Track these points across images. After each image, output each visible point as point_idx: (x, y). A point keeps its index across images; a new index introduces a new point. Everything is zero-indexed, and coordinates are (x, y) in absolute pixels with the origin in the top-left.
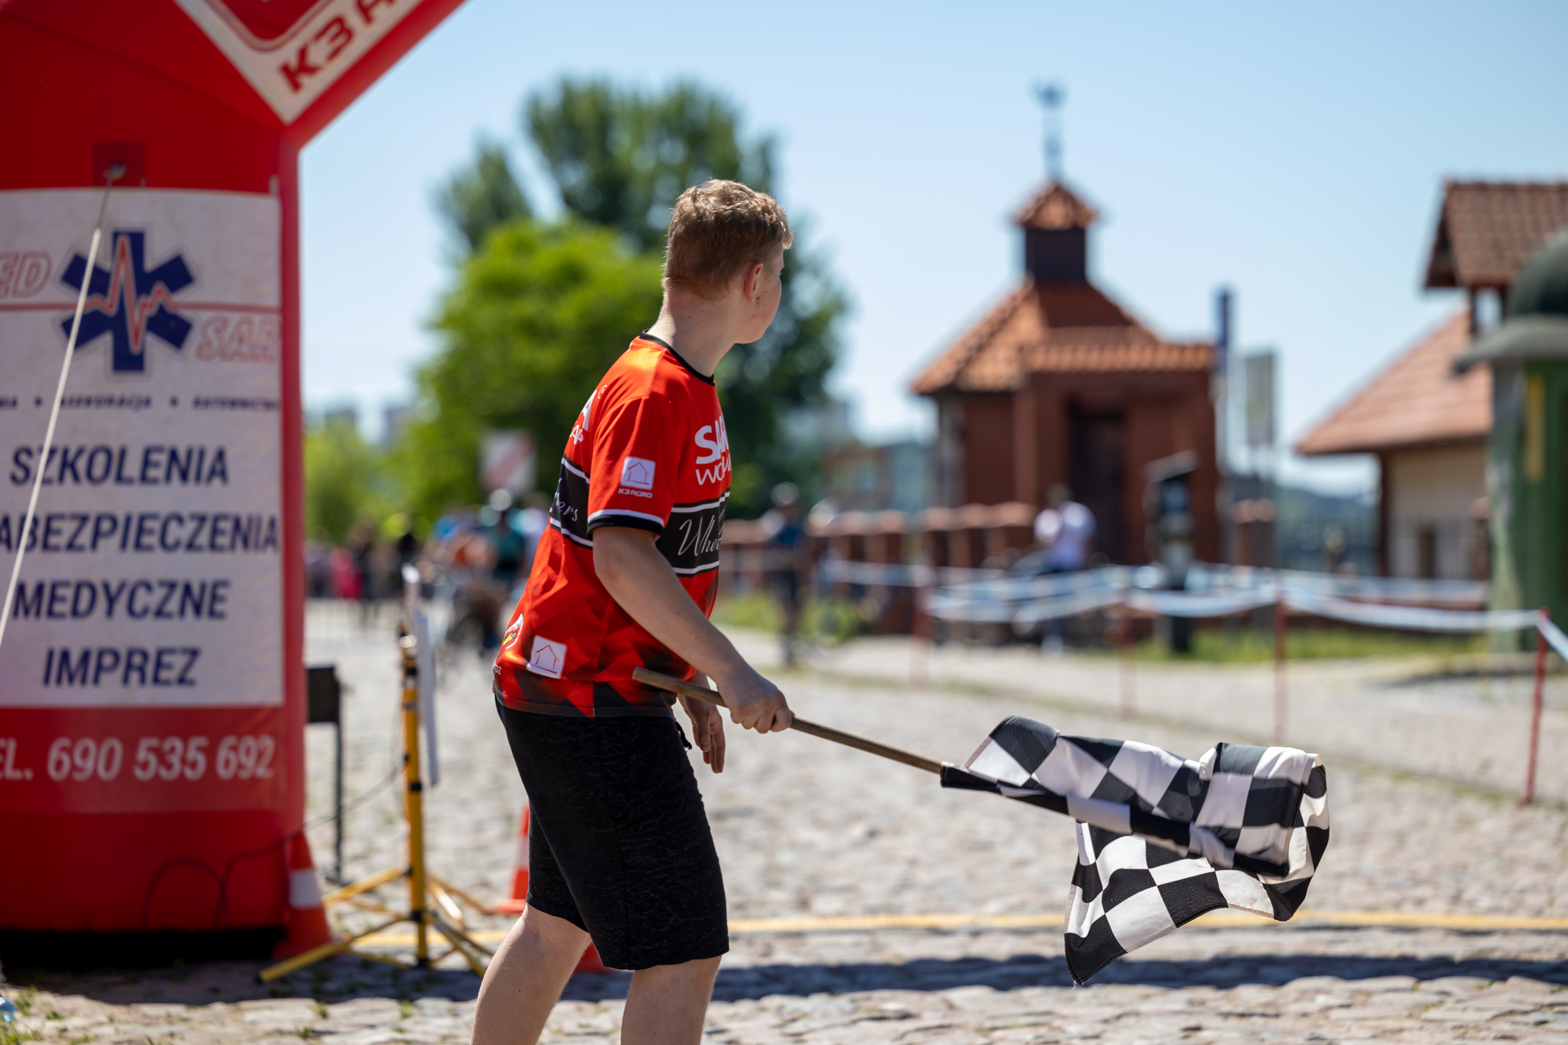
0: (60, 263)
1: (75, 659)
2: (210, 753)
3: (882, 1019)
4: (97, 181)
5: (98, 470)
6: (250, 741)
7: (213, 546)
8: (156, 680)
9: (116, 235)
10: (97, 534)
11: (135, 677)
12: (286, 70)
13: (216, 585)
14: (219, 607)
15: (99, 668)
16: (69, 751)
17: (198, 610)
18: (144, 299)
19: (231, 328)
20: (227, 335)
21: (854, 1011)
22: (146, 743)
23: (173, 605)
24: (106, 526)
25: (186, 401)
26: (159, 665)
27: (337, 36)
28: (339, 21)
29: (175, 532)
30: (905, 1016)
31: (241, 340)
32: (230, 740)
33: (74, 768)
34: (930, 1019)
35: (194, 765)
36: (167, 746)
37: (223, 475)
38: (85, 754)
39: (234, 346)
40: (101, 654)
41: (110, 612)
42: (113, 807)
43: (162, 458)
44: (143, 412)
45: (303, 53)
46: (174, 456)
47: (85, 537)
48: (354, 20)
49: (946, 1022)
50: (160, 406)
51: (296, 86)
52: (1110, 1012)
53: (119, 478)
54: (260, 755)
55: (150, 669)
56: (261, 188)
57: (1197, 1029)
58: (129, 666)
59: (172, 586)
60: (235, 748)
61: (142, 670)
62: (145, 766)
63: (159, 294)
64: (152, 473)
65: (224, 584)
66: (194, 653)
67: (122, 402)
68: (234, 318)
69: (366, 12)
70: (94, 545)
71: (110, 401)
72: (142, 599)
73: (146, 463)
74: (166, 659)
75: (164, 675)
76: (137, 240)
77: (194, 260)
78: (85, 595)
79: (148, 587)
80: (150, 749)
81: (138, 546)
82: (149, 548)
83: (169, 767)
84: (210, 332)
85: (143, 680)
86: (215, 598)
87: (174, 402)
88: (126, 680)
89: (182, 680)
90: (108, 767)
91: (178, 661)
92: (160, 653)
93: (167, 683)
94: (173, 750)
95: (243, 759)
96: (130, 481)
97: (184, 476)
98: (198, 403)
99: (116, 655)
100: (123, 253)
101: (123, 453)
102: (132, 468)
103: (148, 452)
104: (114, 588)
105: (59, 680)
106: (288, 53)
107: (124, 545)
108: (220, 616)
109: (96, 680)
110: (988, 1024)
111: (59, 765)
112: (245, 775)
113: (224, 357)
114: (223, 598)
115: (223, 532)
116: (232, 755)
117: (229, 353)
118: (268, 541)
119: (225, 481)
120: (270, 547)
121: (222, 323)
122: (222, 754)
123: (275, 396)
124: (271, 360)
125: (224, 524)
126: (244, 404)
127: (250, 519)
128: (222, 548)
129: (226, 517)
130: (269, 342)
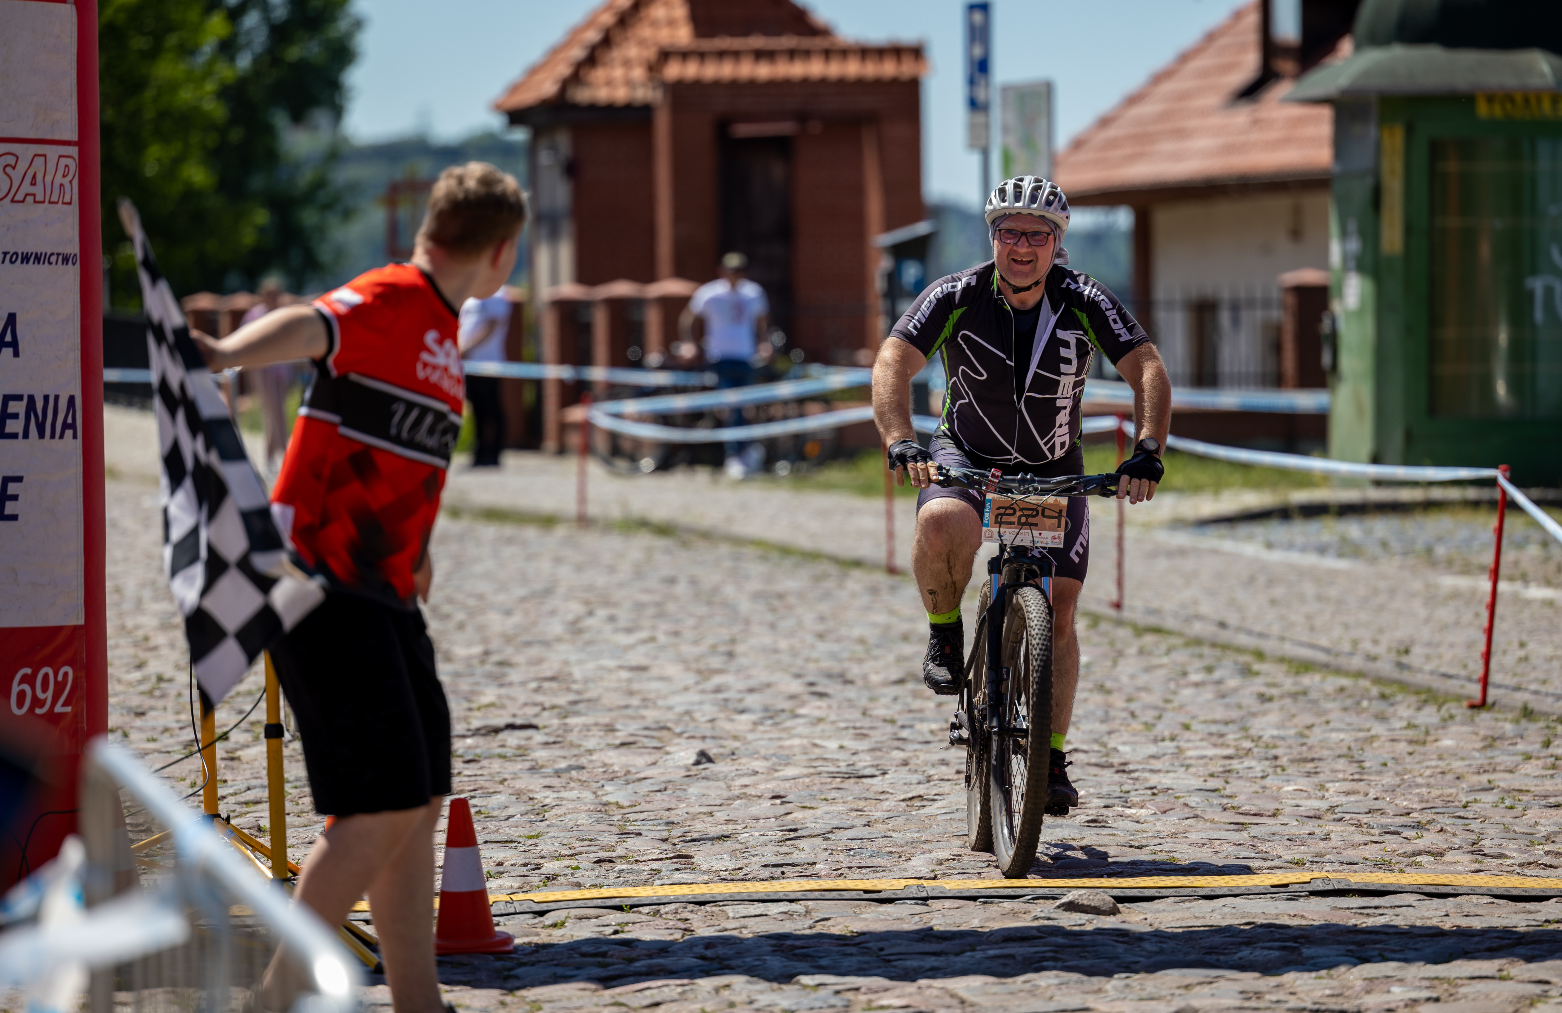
6: (48, 669)
13: (7, 480)
14: (9, 507)
19: (22, 166)
20: (17, 175)
31: (33, 181)
32: (27, 671)
37: (14, 343)
39: (26, 187)
54: (59, 688)
60: (29, 680)
65: (19, 479)
68: (26, 152)
86: (5, 497)
95: (40, 695)
108: (14, 518)
112: (40, 711)
113: (13, 201)
114: (15, 498)
115: (15, 416)
116: (26, 687)
117: (20, 197)
118: (65, 426)
119: (16, 354)
120: (69, 433)
121: (11, 160)
122: (15, 689)
123: (74, 248)
124: (70, 203)
125: (14, 407)
126: (38, 258)
127: (46, 398)
128: (14, 436)
129: (19, 398)
130: (66, 181)
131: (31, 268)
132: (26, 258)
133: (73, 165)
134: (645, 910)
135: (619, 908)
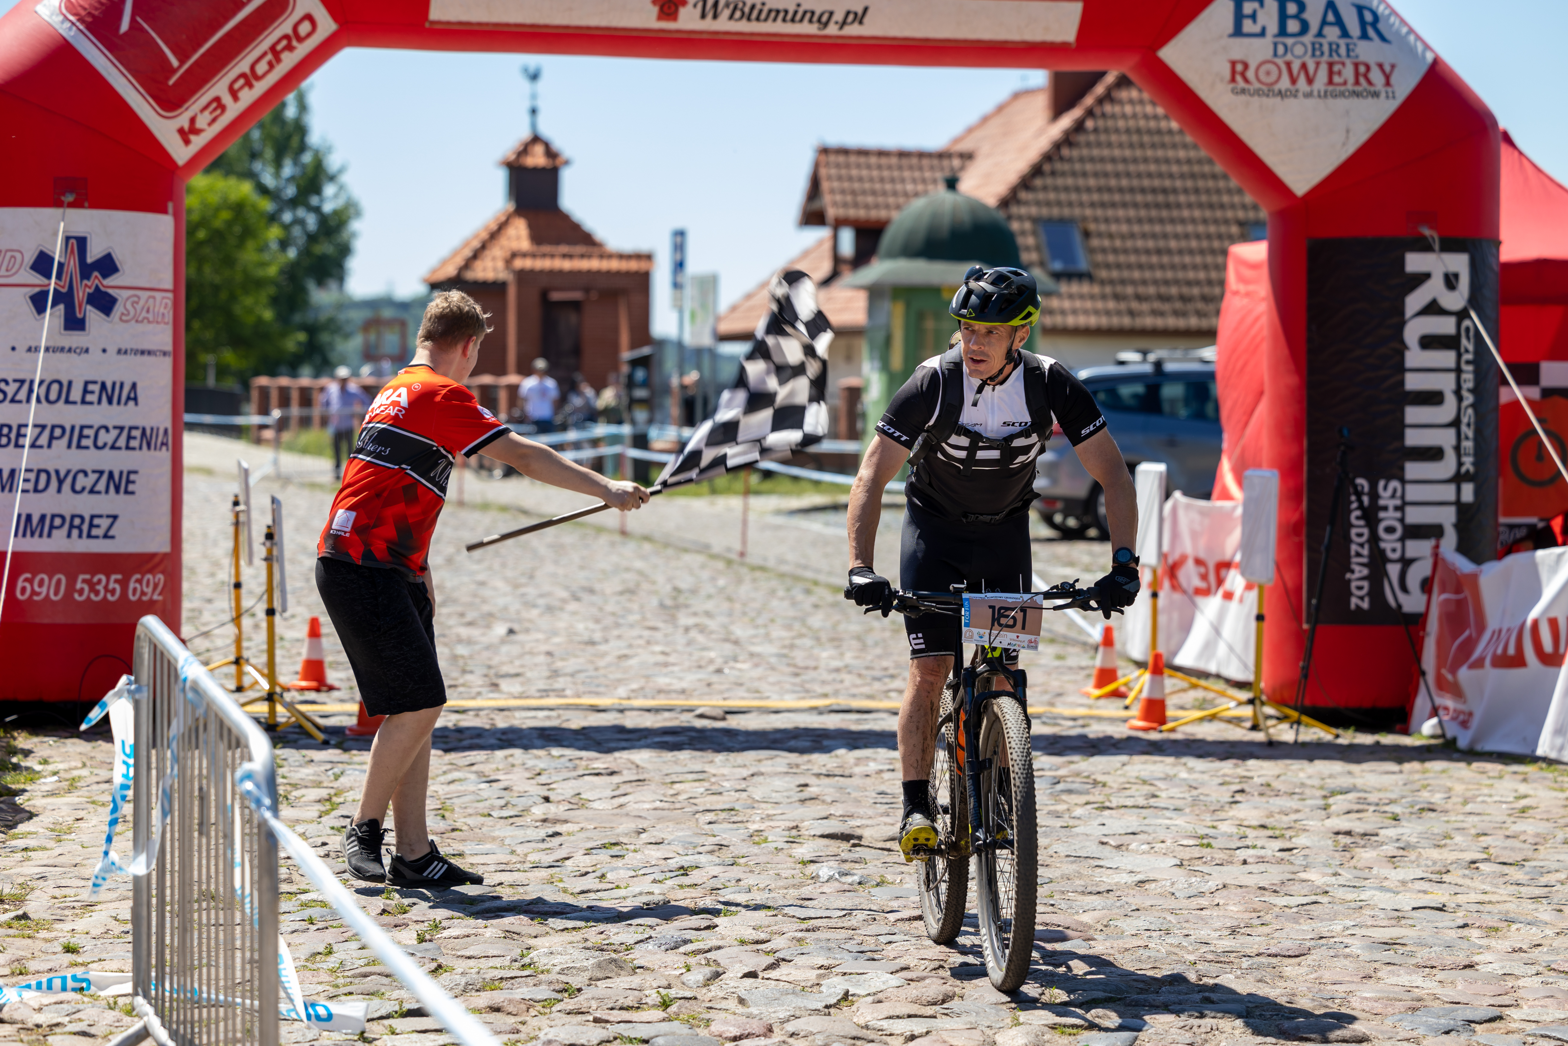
0: (30, 257)
1: (35, 520)
2: (124, 584)
3: (597, 774)
4: (59, 204)
5: (53, 396)
6: (149, 576)
7: (128, 448)
8: (89, 536)
9: (67, 239)
10: (52, 438)
11: (75, 532)
12: (181, 131)
13: (129, 473)
14: (131, 487)
15: (52, 527)
16: (30, 581)
17: (117, 490)
18: (85, 282)
19: (142, 302)
20: (139, 307)
21: (575, 768)
22: (81, 577)
23: (101, 486)
24: (58, 432)
25: (112, 350)
26: (91, 526)
27: (215, 109)
28: (217, 99)
29: (103, 438)
30: (612, 773)
31: (148, 311)
32: (138, 576)
33: (34, 593)
34: (628, 775)
35: (113, 592)
36: (95, 579)
37: (135, 399)
38: (41, 584)
39: (144, 314)
40: (53, 516)
41: (59, 490)
42: (60, 619)
43: (96, 388)
44: (84, 356)
45: (193, 120)
46: (103, 386)
47: (44, 440)
48: (227, 99)
49: (641, 777)
50: (95, 352)
51: (187, 142)
52: (745, 773)
53: (67, 401)
54: (156, 586)
55: (85, 527)
56: (164, 211)
57: (806, 785)
58: (72, 526)
59: (101, 473)
60: (139, 581)
61: (79, 528)
62: (81, 592)
63: (96, 279)
64: (89, 398)
65: (135, 472)
66: (115, 517)
67: (70, 350)
68: (144, 295)
69: (234, 94)
70: (49, 446)
71: (62, 349)
72: (81, 481)
73: (86, 391)
74: (96, 521)
75: (95, 532)
76: (82, 242)
77: (118, 257)
78: (43, 477)
79: (86, 474)
80: (84, 581)
81: (79, 446)
82: (87, 448)
83: (97, 593)
84: (129, 306)
85: (80, 536)
86: (128, 482)
87: (104, 351)
88: (69, 535)
89: (106, 536)
90: (56, 594)
91: (104, 523)
92: (93, 517)
93: (97, 537)
94: (99, 581)
95: (145, 589)
96: (74, 403)
97: (110, 401)
98: (119, 352)
99: (63, 517)
100: (72, 251)
101: (70, 383)
102: (76, 394)
103: (87, 383)
104: (62, 474)
105: (24, 535)
106: (183, 120)
107: (69, 446)
108: (132, 493)
109: (49, 535)
110: (668, 780)
111: (23, 590)
112: (145, 598)
113: (137, 321)
114: (133, 482)
115: (135, 438)
116: (138, 586)
117: (140, 319)
118: (163, 444)
119: (136, 404)
120: (164, 448)
121: (136, 299)
122: (132, 585)
123: (169, 347)
124: (167, 323)
125: (135, 433)
126: (149, 353)
127: (152, 429)
128: (134, 449)
129: (136, 428)
130: (166, 312)
131: (146, 358)
132: (143, 352)
133: (170, 303)
134: (471, 713)
135: (457, 712)
